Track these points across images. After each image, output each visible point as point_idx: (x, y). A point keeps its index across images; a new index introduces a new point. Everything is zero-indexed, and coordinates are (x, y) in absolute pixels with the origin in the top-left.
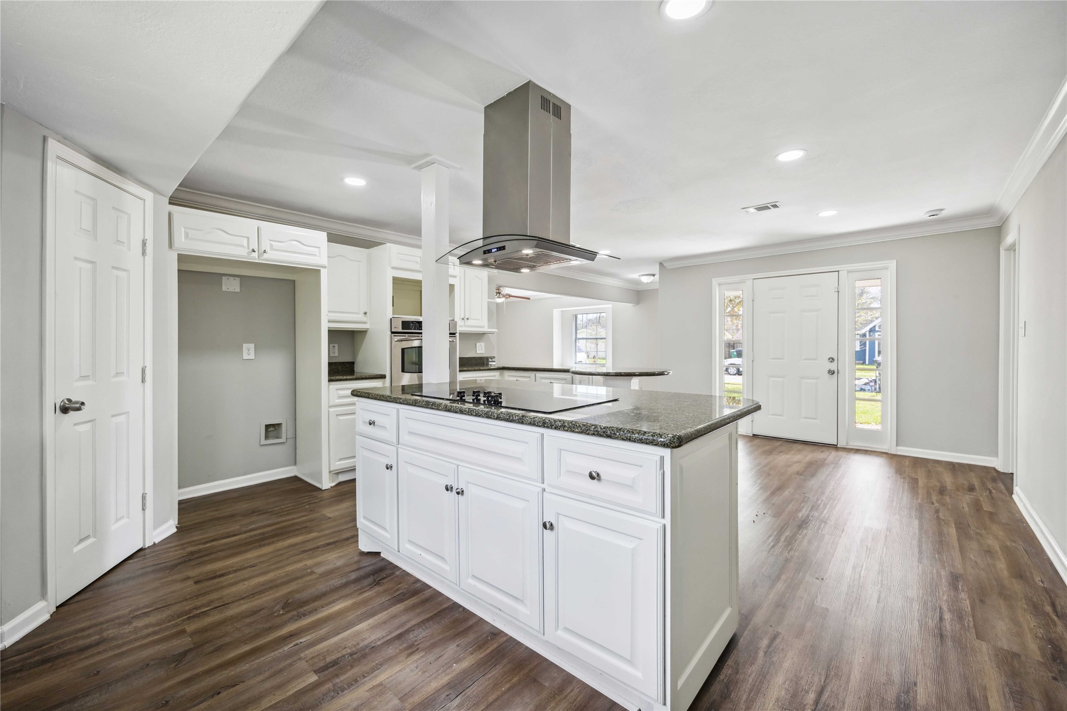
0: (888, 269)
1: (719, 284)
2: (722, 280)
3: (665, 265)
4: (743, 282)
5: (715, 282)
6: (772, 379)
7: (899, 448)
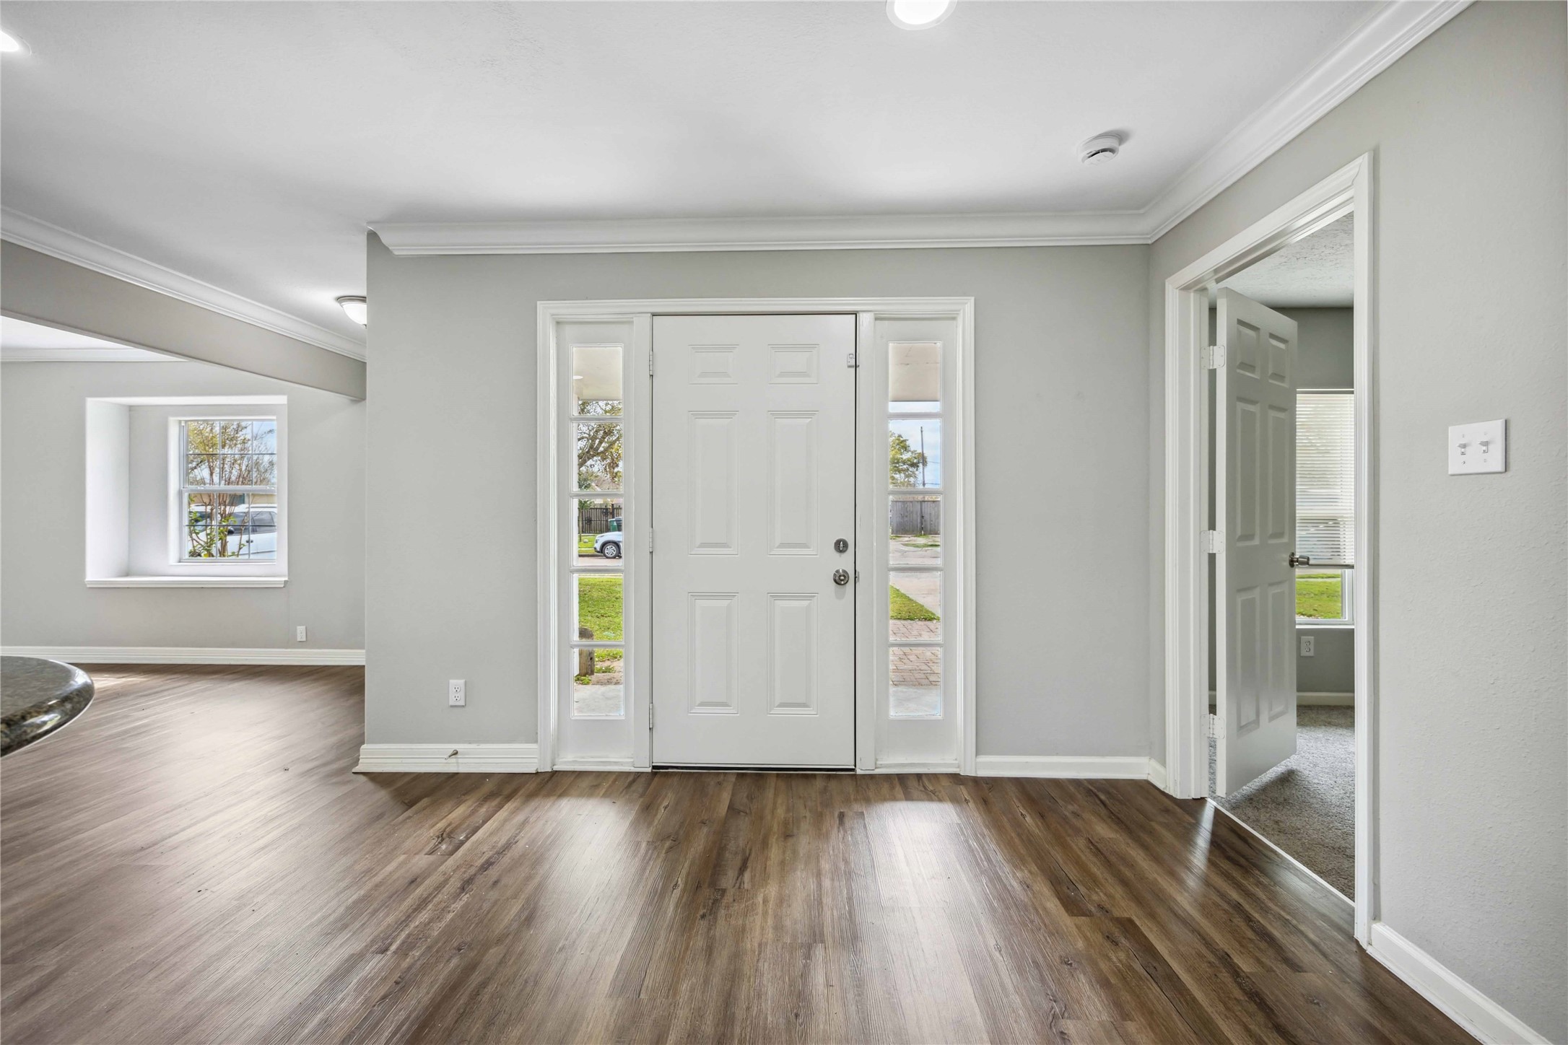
0: (954, 319)
1: (558, 323)
2: (566, 309)
3: (386, 238)
4: (624, 321)
5: (546, 311)
6: (701, 603)
7: (982, 759)
